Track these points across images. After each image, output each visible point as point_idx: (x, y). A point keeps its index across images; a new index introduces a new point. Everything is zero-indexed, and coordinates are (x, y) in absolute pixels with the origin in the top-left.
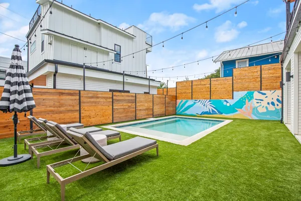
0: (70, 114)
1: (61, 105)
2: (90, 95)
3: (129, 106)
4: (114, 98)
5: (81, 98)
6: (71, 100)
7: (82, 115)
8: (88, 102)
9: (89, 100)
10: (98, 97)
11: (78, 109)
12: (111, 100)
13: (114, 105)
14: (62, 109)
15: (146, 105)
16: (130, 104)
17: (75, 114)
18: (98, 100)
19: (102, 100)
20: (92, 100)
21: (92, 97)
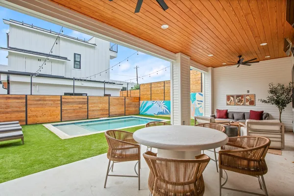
0: (17, 114)
1: (8, 107)
2: (37, 99)
3: (80, 107)
4: (63, 100)
5: (28, 101)
6: (17, 103)
7: (28, 115)
8: (35, 104)
9: (35, 102)
10: (45, 100)
11: (25, 109)
12: (60, 102)
13: (63, 106)
14: (9, 110)
15: (101, 105)
16: (81, 106)
17: (21, 114)
18: (45, 102)
19: (50, 102)
20: (40, 102)
21: (39, 100)
